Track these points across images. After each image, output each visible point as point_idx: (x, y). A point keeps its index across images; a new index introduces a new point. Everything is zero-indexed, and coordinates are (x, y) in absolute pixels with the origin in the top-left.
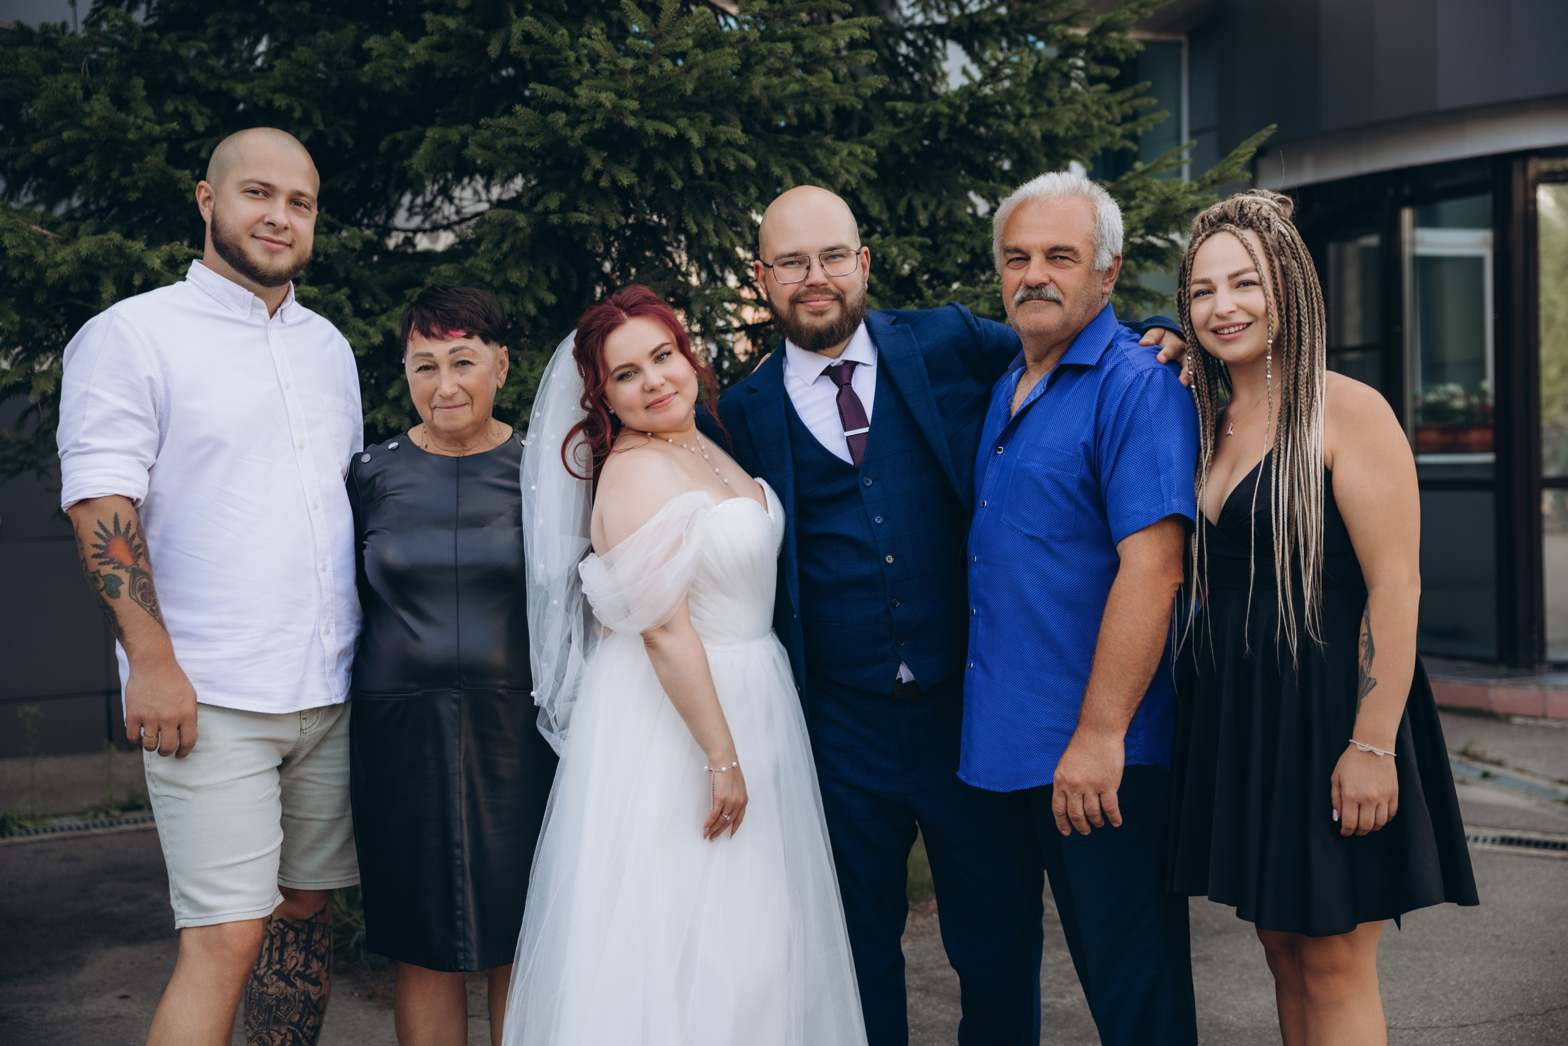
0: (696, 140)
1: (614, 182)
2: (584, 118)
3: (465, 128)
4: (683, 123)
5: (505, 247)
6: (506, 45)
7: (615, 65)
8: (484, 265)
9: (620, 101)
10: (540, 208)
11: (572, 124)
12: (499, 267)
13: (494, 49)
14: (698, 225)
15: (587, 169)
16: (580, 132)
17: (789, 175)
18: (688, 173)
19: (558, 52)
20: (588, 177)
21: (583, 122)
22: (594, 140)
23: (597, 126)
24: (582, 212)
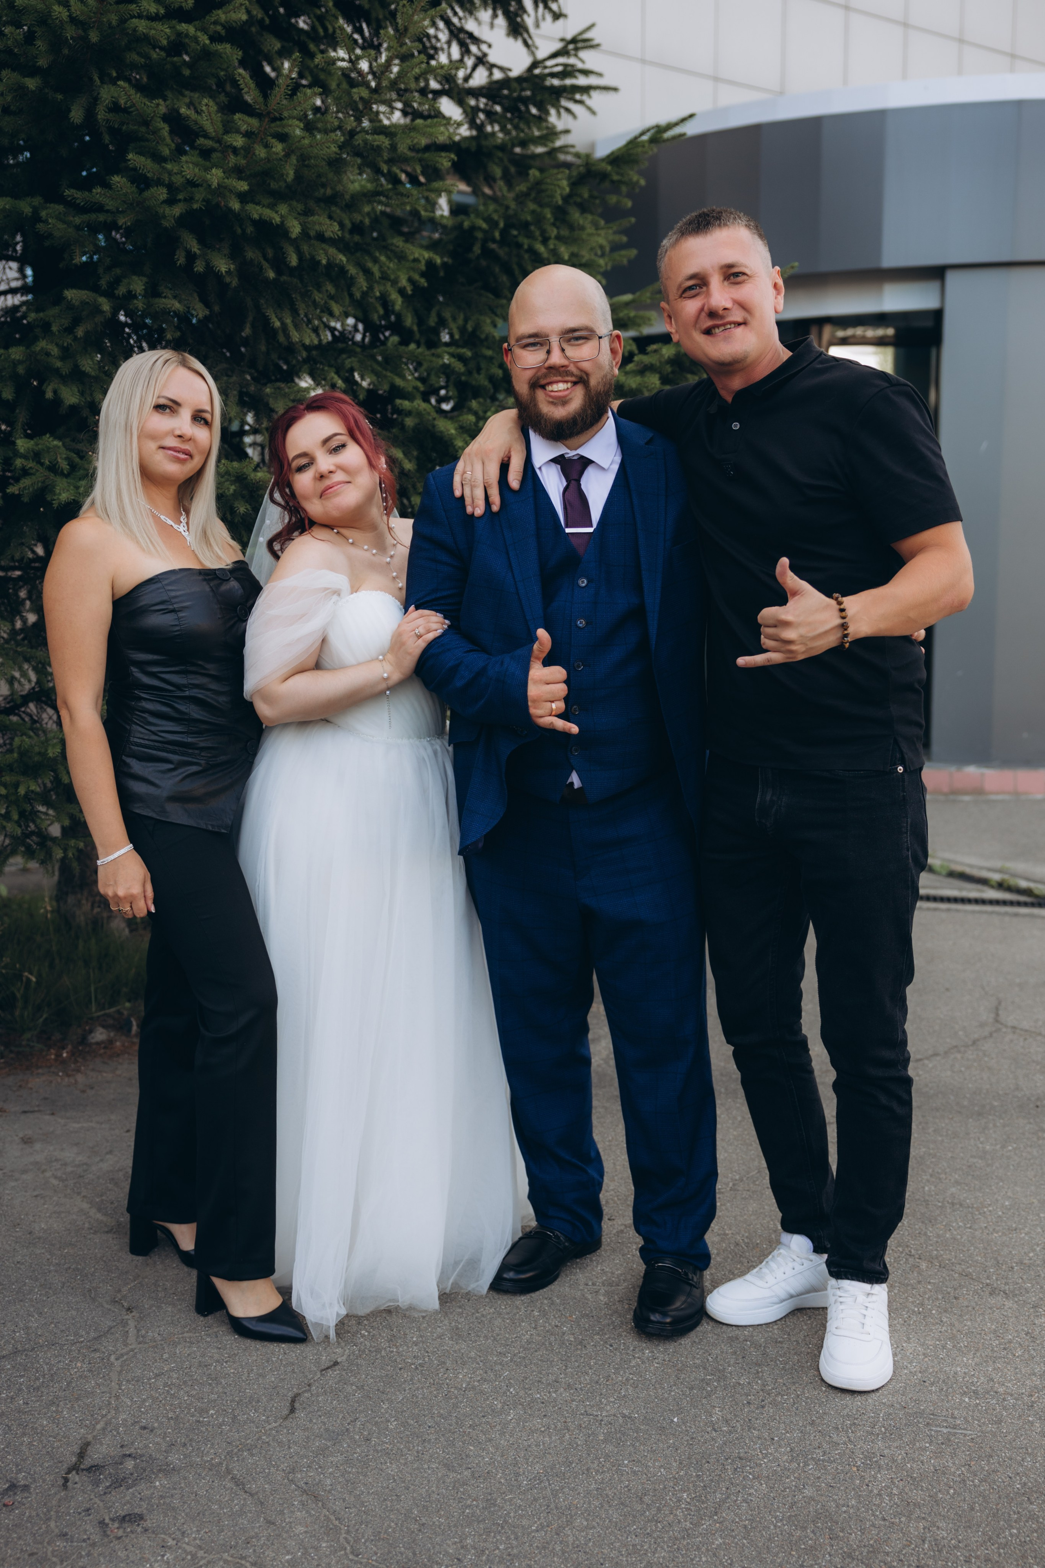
0: (295, 229)
1: (209, 268)
2: (181, 196)
3: (37, 201)
4: (283, 209)
5: (80, 332)
6: (90, 114)
7: (219, 141)
8: (55, 351)
9: (226, 180)
10: (121, 290)
11: (171, 201)
12: (66, 353)
13: (76, 115)
14: (280, 319)
15: (178, 252)
16: (177, 210)
17: (361, 274)
18: (279, 264)
19: (146, 123)
20: (181, 259)
21: (180, 200)
22: (189, 221)
23: (195, 206)
24: (165, 297)
